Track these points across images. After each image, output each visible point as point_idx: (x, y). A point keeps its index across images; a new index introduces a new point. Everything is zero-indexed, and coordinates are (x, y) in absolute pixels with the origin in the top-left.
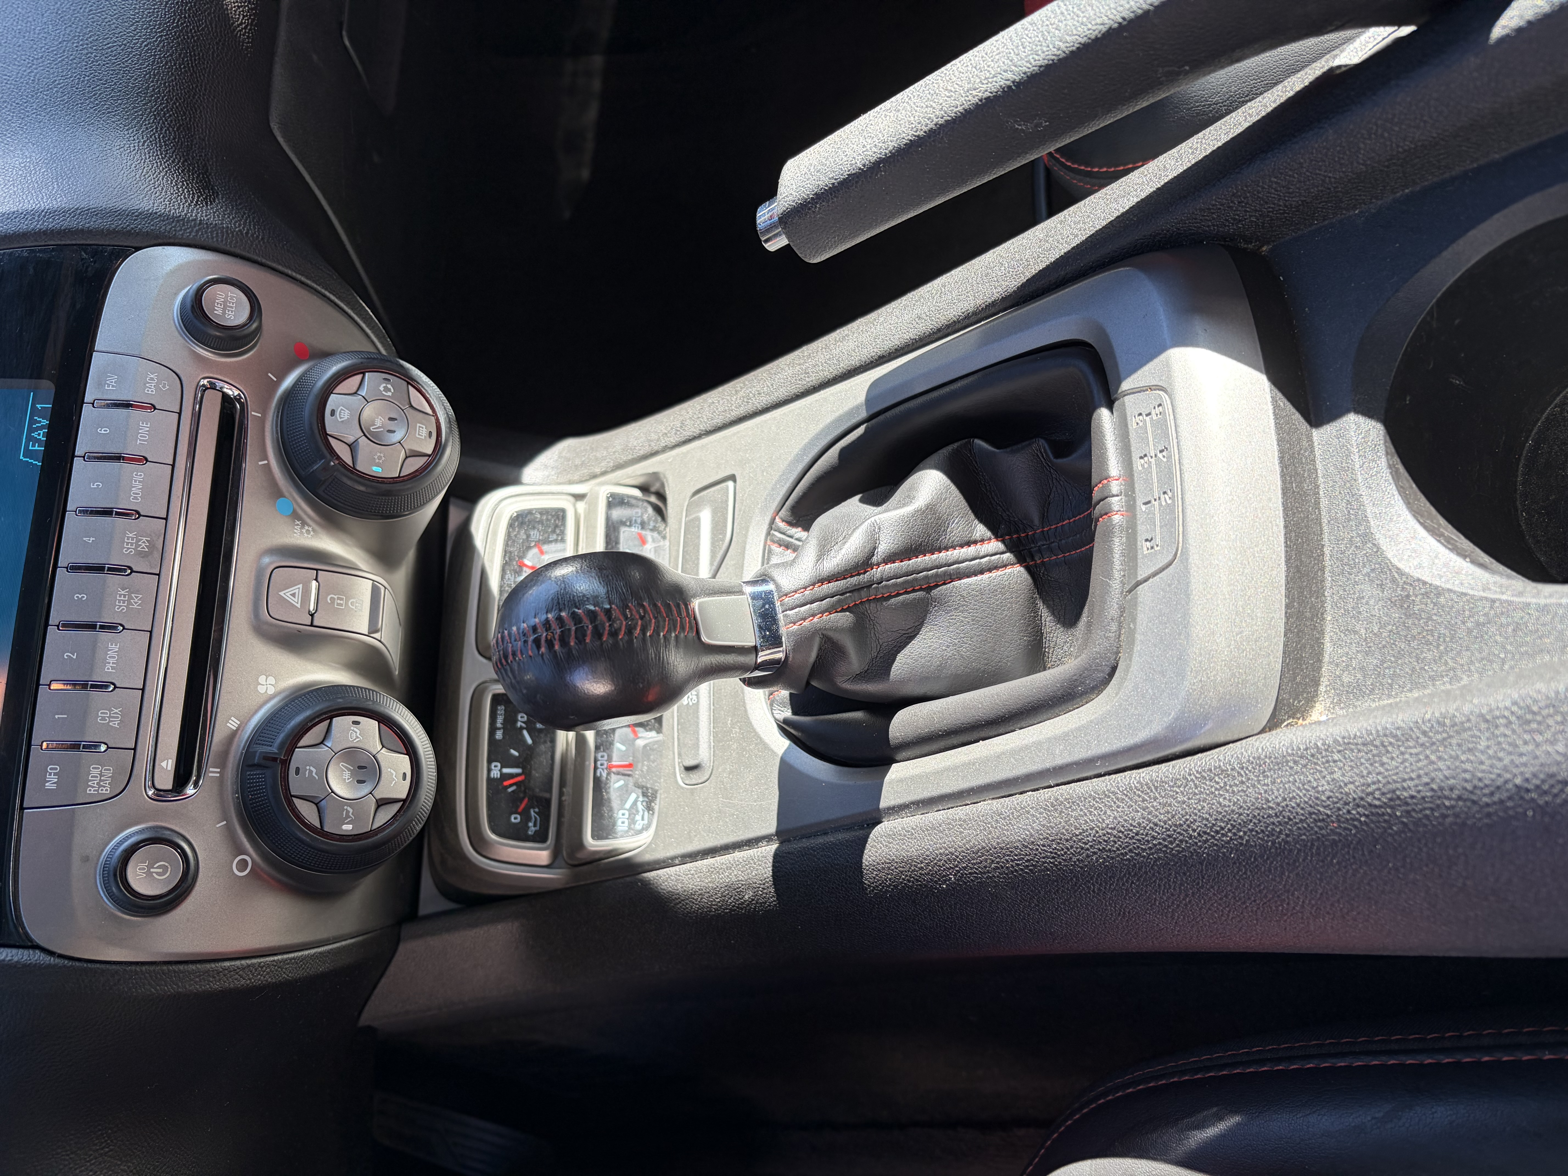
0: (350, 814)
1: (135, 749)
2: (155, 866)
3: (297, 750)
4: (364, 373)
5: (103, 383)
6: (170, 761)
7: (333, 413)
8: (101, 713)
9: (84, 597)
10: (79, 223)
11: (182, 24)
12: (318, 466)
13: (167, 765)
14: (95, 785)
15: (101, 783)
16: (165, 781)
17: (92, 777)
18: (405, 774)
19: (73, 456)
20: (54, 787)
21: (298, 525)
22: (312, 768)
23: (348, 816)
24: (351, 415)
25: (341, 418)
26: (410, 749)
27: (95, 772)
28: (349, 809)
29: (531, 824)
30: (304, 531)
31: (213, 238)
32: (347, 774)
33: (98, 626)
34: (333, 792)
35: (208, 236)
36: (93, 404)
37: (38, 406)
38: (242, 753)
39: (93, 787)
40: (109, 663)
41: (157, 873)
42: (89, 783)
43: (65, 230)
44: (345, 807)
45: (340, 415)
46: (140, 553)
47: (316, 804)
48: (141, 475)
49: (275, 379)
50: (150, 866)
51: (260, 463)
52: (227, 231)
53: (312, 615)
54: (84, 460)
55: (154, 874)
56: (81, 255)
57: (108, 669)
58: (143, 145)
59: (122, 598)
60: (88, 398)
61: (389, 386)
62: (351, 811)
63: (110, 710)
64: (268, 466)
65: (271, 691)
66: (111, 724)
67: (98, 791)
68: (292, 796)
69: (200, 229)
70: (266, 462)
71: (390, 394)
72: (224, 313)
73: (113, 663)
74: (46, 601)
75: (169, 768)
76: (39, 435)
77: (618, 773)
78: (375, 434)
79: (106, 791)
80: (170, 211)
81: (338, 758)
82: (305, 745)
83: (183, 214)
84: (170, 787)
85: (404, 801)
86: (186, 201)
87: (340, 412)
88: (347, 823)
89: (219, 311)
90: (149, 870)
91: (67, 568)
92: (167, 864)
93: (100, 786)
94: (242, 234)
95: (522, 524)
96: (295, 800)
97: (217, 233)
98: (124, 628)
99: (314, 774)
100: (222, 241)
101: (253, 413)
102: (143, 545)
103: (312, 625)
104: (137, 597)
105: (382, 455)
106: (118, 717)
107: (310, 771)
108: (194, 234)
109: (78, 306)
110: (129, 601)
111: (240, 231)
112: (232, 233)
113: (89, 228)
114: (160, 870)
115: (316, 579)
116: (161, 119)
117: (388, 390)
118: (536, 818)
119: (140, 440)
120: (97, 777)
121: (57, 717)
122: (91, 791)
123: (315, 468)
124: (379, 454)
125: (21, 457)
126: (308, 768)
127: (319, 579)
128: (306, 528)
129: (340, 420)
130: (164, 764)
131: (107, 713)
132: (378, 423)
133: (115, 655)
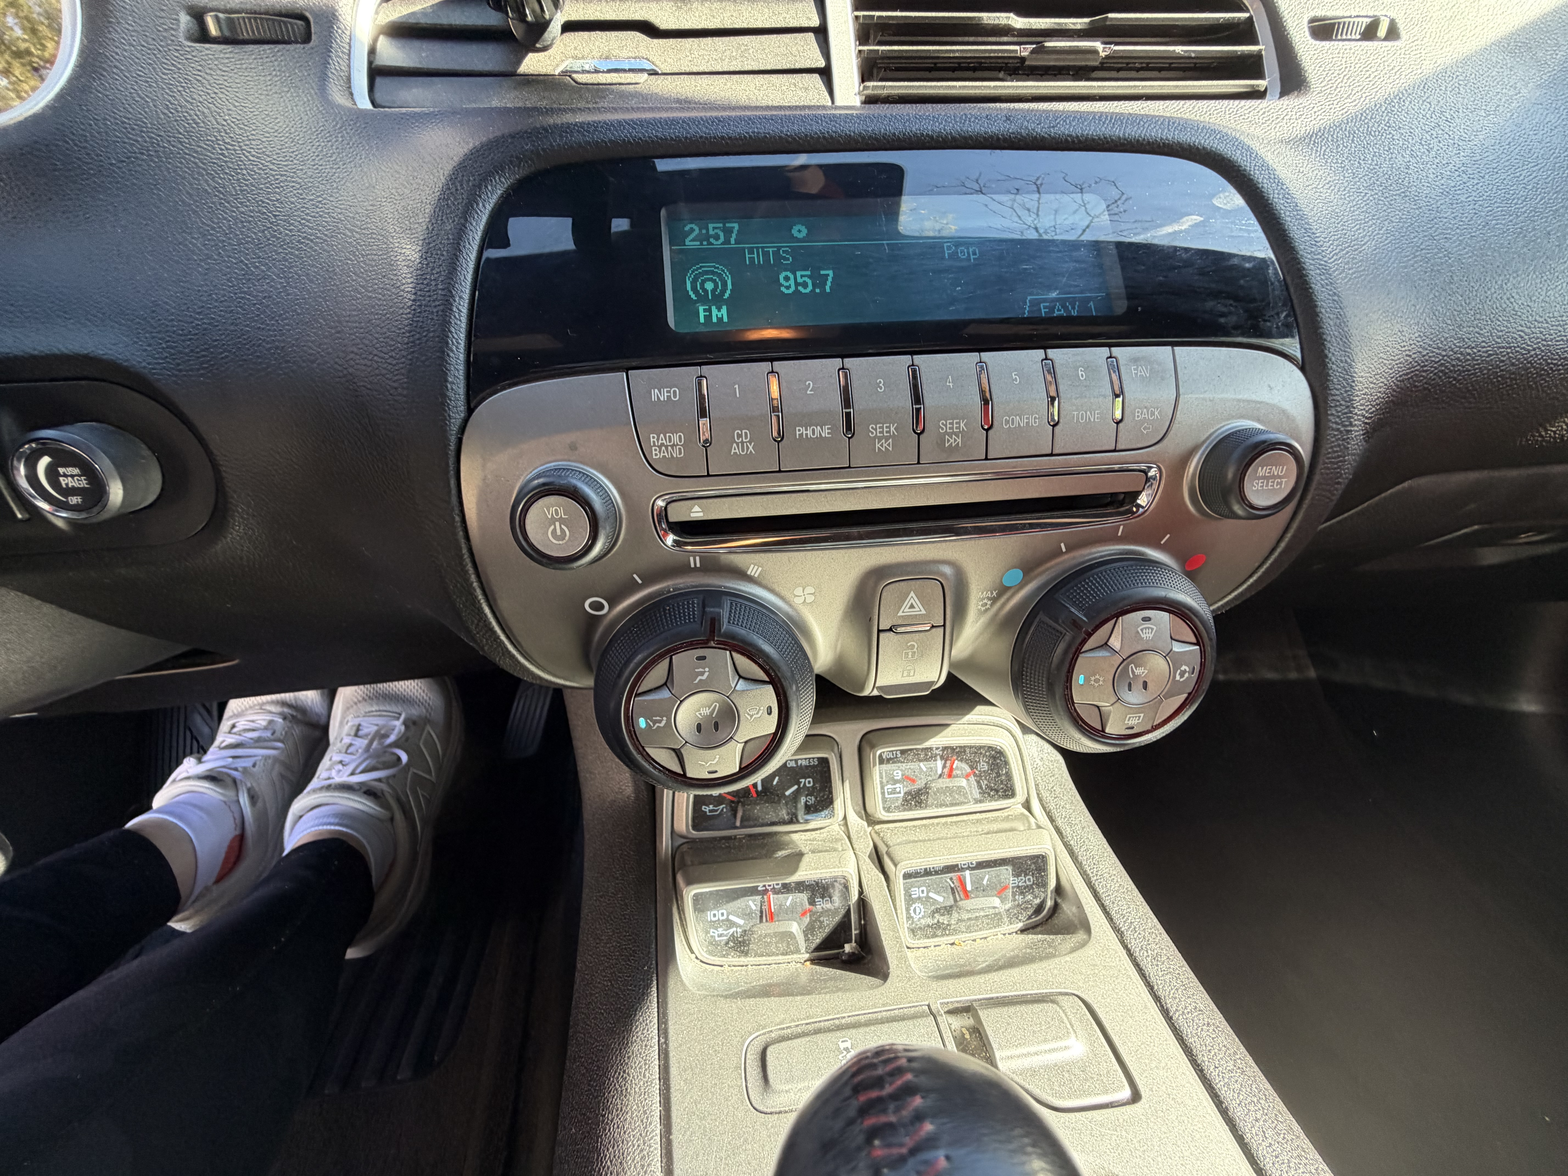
0: (657, 725)
1: (708, 475)
2: (563, 526)
3: (728, 652)
4: (1197, 644)
5: (1139, 363)
6: (701, 514)
7: (1147, 619)
8: (746, 433)
9: (881, 388)
10: (1324, 301)
11: (1551, 369)
12: (1076, 613)
13: (697, 513)
14: (660, 442)
15: (663, 448)
16: (677, 513)
17: (670, 437)
18: (716, 772)
19: (1045, 348)
20: (654, 398)
21: (992, 593)
22: (706, 674)
23: (655, 722)
24: (1147, 641)
25: (1142, 630)
26: (746, 771)
27: (675, 438)
28: (664, 723)
29: (711, 807)
30: (986, 601)
31: (1332, 447)
32: (706, 711)
33: (848, 410)
34: (681, 702)
35: (1333, 442)
36: (1111, 357)
37: (1092, 303)
38: (720, 587)
39: (658, 440)
40: (806, 430)
41: (555, 529)
42: (662, 435)
43: (1311, 288)
44: (665, 718)
45: (1146, 628)
46: (943, 441)
47: (665, 684)
48: (1035, 422)
49: (1162, 542)
50: (562, 521)
51: (1062, 545)
52: (1341, 461)
53: (890, 630)
54: (1042, 360)
55: (552, 527)
56: (1282, 312)
57: (799, 430)
58: (1407, 355)
59: (885, 430)
60: (1116, 351)
61: (1187, 675)
62: (662, 725)
63: (750, 442)
64: (1060, 553)
65: (798, 601)
66: (735, 445)
67: (654, 445)
68: (671, 657)
69: (1341, 432)
70: (1064, 550)
71: (1178, 678)
72: (1259, 478)
73: (807, 434)
74: (870, 351)
75: (692, 515)
76: (1059, 310)
77: (762, 903)
78: (1126, 669)
79: (656, 454)
80: (1357, 396)
81: (724, 701)
82: (735, 659)
83: (1356, 411)
84: (671, 520)
85: (684, 775)
86: (1367, 412)
87: (1149, 628)
88: (647, 722)
89: (1261, 472)
90: (557, 520)
91: (913, 365)
92: (567, 538)
93: (660, 447)
94: (1338, 478)
95: (994, 758)
96: (666, 662)
97: (1337, 452)
98: (849, 438)
99: (700, 678)
100: (1328, 458)
101: (1121, 527)
102: (952, 441)
103: (879, 631)
104: (889, 445)
105: (1101, 683)
106: (743, 451)
107: (702, 674)
108: (1334, 426)
109: (1222, 320)
110: (883, 437)
111: (1341, 474)
112: (1339, 467)
113: (1321, 312)
114: (559, 532)
115: (933, 627)
116: (1436, 368)
117: (1182, 675)
118: (716, 811)
119: (1078, 415)
120: (670, 441)
121: (737, 386)
122: (653, 438)
123: (1073, 610)
124: (1101, 679)
125: (1029, 298)
126: (707, 669)
127: (934, 630)
128: (989, 603)
129: (1139, 629)
130: (696, 508)
131: (746, 438)
132: (1138, 671)
133: (817, 434)
